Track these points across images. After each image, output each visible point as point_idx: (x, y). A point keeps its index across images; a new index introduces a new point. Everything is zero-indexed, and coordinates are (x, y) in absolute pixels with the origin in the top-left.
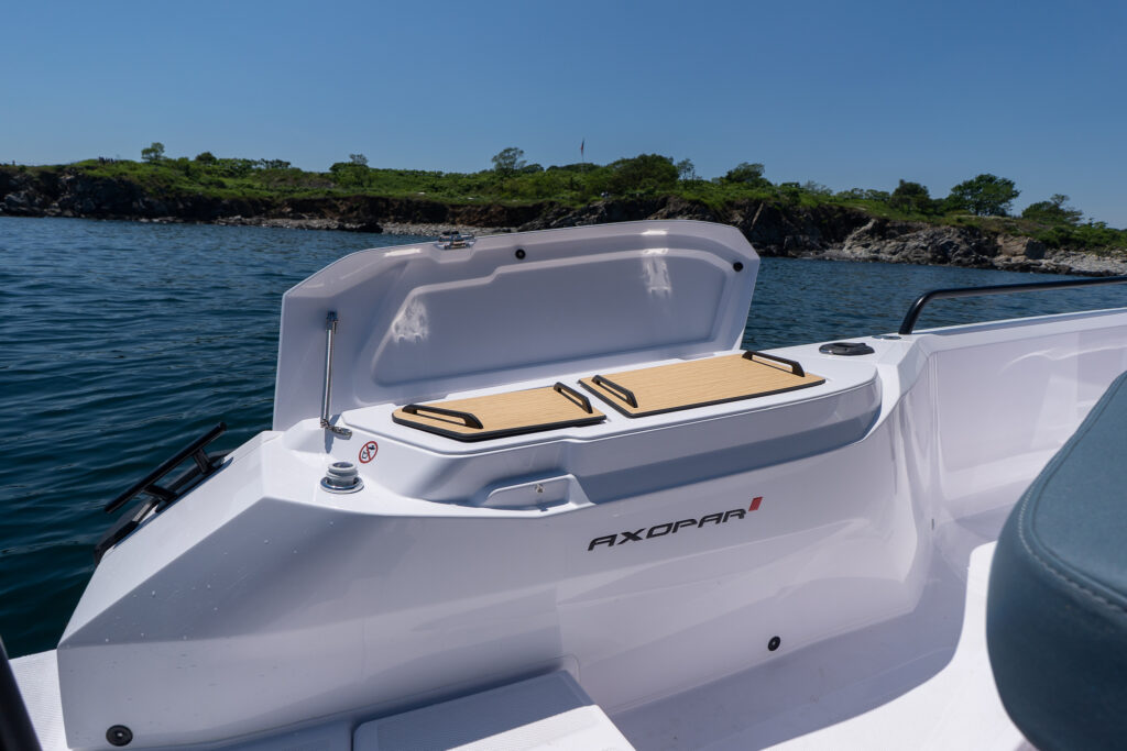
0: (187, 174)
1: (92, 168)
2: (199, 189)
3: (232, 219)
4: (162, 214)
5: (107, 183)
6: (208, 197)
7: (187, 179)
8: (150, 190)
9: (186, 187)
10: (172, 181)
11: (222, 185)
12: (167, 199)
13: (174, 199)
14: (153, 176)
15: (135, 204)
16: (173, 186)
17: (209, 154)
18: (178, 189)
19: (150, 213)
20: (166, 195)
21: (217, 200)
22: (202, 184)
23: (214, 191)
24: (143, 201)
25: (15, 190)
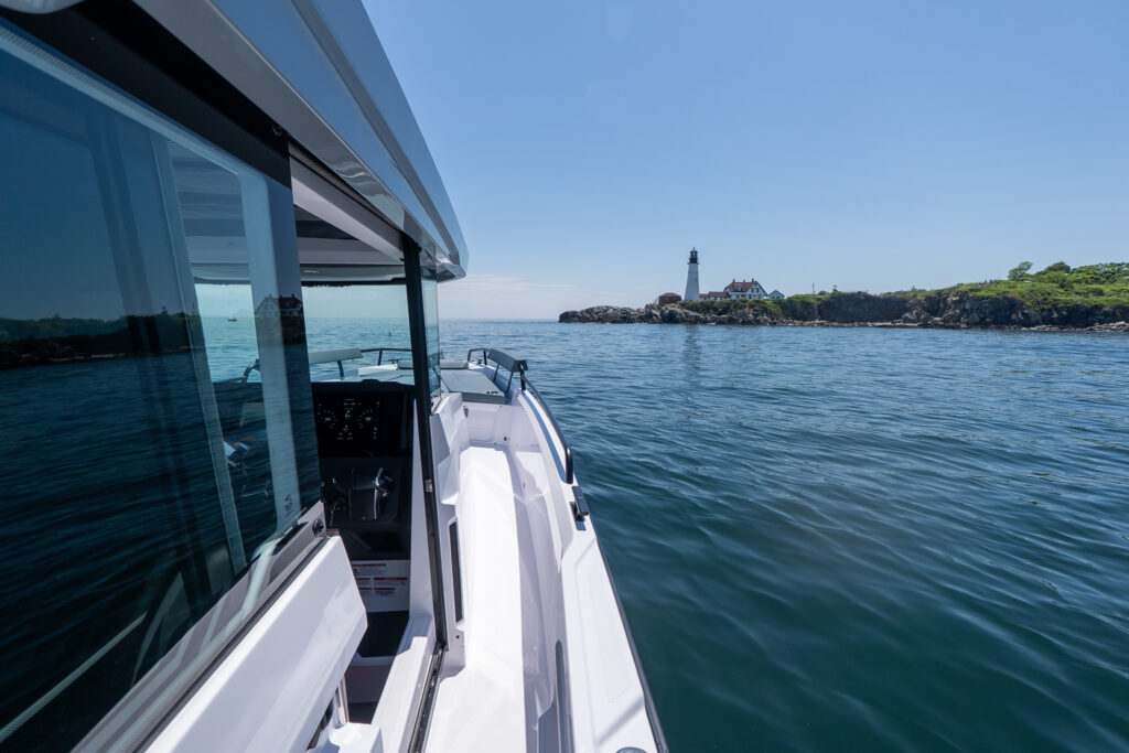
0: (1062, 286)
1: (979, 290)
2: (1077, 299)
3: (1114, 325)
4: (1038, 323)
5: (993, 301)
6: (1086, 305)
7: (1062, 291)
8: (1029, 303)
9: (1063, 298)
10: (1049, 294)
11: (1100, 293)
12: (1042, 310)
13: (1050, 309)
14: (1032, 291)
15: (1014, 316)
16: (1050, 299)
17: (1062, 263)
18: (1055, 300)
19: (1028, 322)
20: (1042, 306)
21: (1098, 307)
22: (1078, 293)
23: (1094, 300)
24: (1023, 314)
25: (909, 310)
